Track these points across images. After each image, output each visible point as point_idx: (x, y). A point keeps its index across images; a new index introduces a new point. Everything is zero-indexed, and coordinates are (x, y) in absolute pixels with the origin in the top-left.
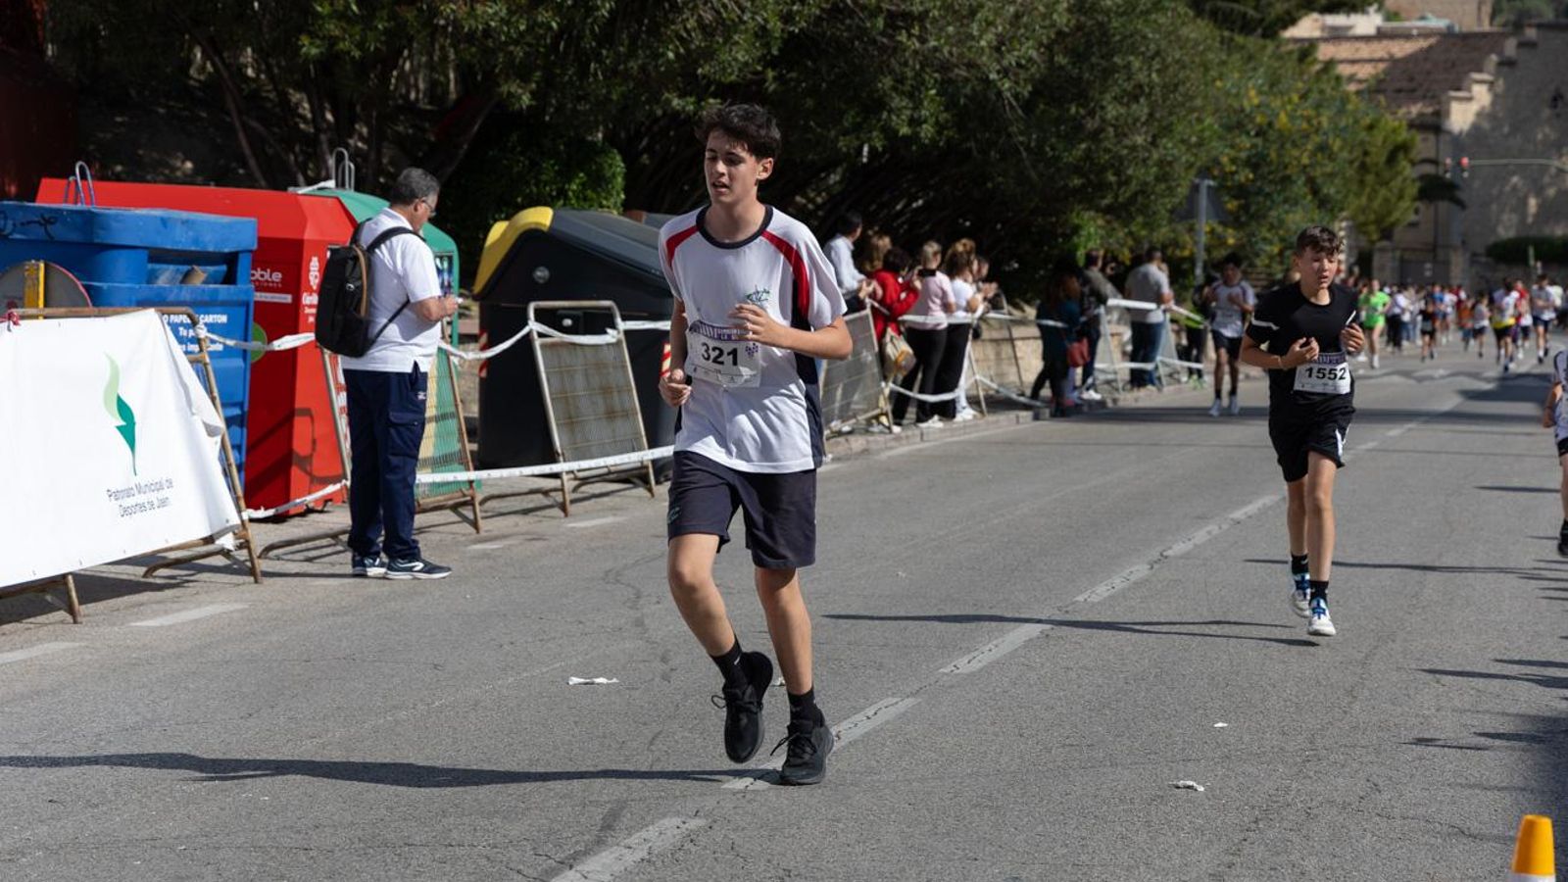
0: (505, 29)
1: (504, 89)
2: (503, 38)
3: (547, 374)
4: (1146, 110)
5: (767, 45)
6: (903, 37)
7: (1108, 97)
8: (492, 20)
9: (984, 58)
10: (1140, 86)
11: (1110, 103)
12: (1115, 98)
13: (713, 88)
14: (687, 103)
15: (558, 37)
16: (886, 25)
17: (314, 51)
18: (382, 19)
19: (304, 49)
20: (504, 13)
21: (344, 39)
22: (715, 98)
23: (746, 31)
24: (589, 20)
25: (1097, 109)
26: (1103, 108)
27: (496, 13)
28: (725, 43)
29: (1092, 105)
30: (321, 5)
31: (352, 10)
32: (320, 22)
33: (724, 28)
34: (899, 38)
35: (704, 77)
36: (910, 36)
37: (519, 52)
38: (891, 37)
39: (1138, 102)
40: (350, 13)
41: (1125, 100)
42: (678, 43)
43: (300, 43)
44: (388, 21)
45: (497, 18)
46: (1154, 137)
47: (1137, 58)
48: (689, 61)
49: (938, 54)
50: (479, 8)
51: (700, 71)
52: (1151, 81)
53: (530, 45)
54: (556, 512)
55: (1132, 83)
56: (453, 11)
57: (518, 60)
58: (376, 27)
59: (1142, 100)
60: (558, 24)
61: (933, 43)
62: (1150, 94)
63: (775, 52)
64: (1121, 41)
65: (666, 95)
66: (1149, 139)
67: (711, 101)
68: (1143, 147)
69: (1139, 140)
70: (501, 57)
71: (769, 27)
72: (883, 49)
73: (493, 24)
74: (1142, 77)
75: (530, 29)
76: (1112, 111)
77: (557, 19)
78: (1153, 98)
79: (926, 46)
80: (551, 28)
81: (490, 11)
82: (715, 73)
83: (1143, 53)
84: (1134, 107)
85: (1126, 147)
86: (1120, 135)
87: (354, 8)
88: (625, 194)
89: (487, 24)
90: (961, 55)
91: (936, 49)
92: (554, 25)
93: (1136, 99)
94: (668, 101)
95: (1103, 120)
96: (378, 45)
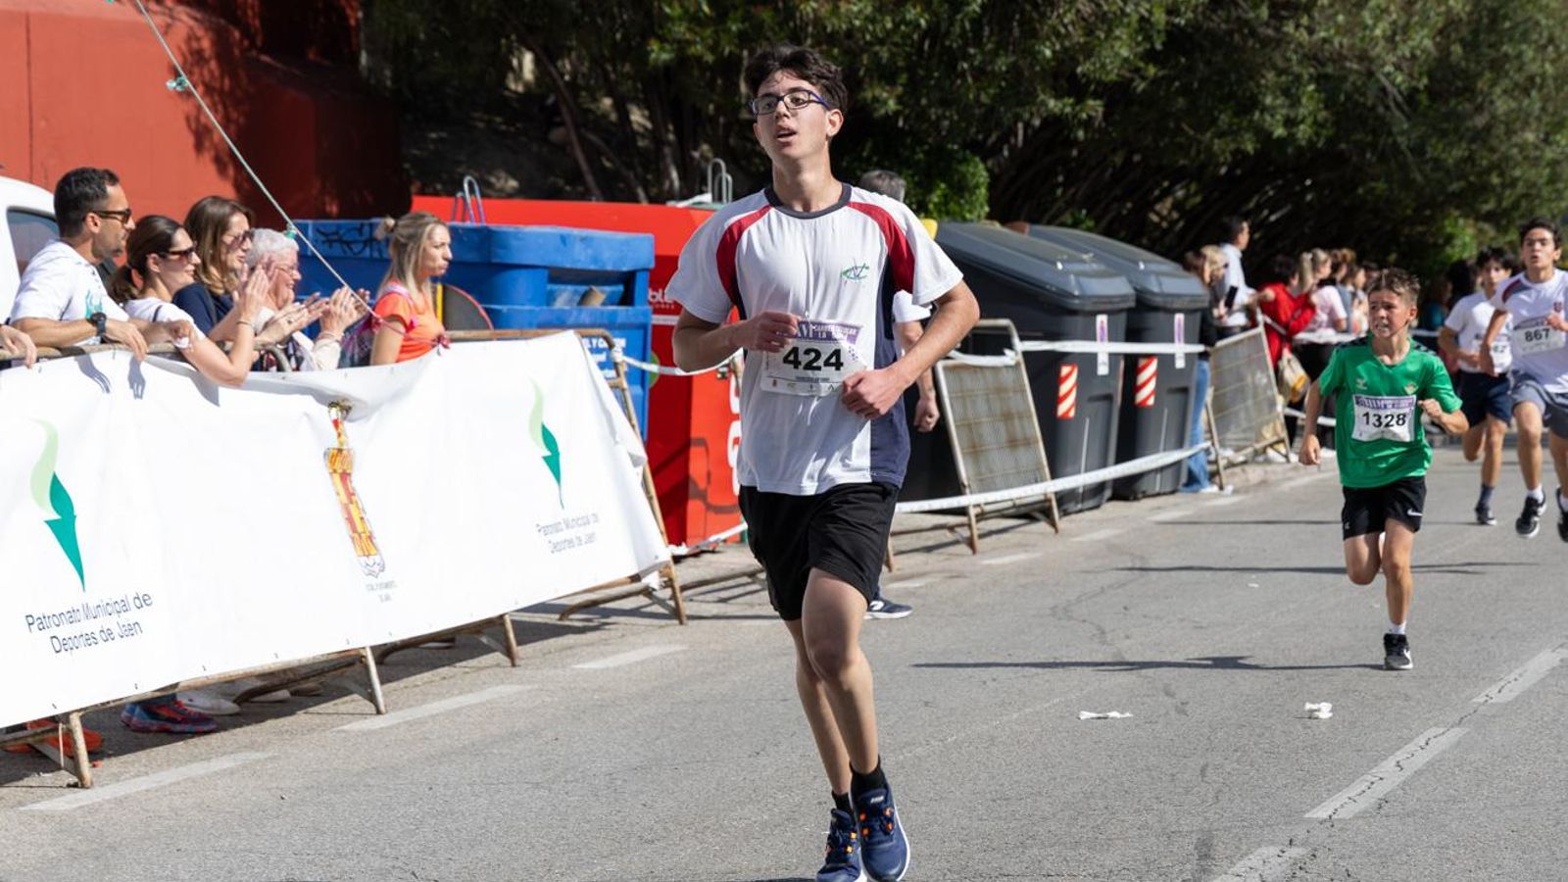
0: (871, 28)
1: (869, 95)
2: (868, 37)
3: (951, 399)
4: (1538, 106)
5: (1148, 38)
6: (1289, 28)
7: (1498, 90)
8: (856, 18)
9: (1378, 50)
10: (1531, 79)
11: (1499, 97)
12: (1505, 92)
13: (1092, 87)
14: (1064, 106)
15: (925, 35)
16: (1271, 16)
17: (665, 56)
18: (735, 21)
19: (653, 56)
20: (869, 10)
21: (694, 43)
22: (1095, 99)
23: (1129, 24)
24: (959, 17)
25: (1486, 104)
26: (1492, 102)
27: (860, 11)
28: (1107, 38)
29: (1480, 99)
30: (670, 5)
31: (703, 11)
32: (669, 25)
33: (1102, 22)
34: (1285, 29)
35: (1084, 75)
36: (1298, 26)
37: (884, 54)
38: (1278, 30)
39: (1529, 95)
40: (701, 15)
41: (1516, 93)
42: (1054, 39)
43: (649, 48)
44: (743, 22)
45: (862, 17)
46: (1547, 134)
47: (1530, 46)
48: (1066, 60)
49: (1327, 46)
50: (843, 7)
51: (1079, 70)
52: (1544, 73)
53: (896, 44)
54: (964, 549)
55: (1524, 75)
56: (814, 10)
57: (884, 61)
58: (730, 29)
59: (1534, 93)
60: (927, 21)
61: (1323, 34)
62: (1541, 88)
63: (1158, 46)
64: (1512, 28)
65: (1042, 97)
66: (1542, 136)
67: (1091, 102)
68: (1533, 144)
69: (1530, 137)
70: (865, 59)
71: (1153, 19)
72: (1265, 42)
73: (857, 23)
74: (1534, 68)
75: (896, 26)
76: (1502, 105)
77: (927, 16)
78: (1545, 91)
79: (1315, 37)
80: (918, 25)
81: (855, 9)
82: (1094, 72)
83: (1536, 42)
84: (1526, 102)
85: (1516, 145)
86: (1510, 132)
87: (706, 8)
88: (990, 206)
89: (851, 22)
90: (1352, 47)
91: (1325, 40)
92: (923, 22)
93: (1526, 92)
94: (1044, 103)
95: (1494, 117)
96: (733, 48)
